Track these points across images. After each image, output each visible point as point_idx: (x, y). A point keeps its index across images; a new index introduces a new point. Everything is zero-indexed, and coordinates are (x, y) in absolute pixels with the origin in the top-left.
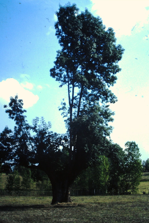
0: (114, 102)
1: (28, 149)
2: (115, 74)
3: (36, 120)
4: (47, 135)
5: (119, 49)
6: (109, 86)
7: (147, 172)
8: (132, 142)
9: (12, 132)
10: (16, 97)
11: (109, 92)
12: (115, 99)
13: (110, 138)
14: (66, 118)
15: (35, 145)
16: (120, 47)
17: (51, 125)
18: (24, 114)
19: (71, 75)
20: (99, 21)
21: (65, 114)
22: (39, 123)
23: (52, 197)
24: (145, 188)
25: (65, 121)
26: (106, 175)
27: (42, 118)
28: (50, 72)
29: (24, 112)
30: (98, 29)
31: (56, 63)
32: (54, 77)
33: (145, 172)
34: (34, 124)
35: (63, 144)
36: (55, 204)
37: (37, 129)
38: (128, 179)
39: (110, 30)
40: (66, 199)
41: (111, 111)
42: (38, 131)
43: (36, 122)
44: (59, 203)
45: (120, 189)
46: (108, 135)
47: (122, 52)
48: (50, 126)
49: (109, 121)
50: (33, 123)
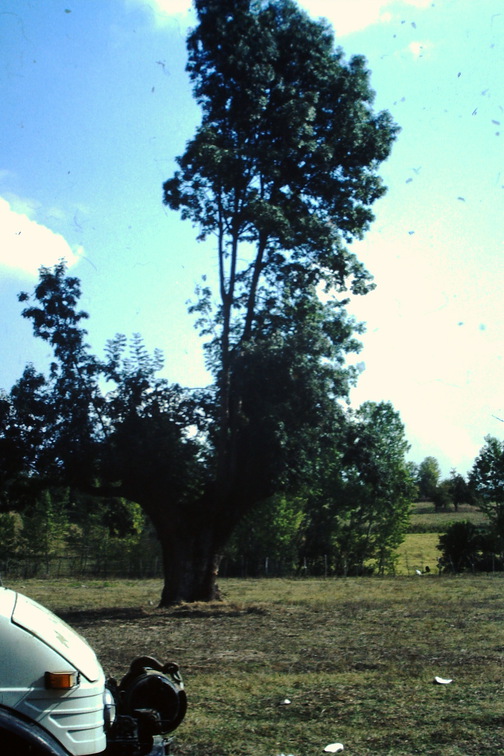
0: (366, 291)
1: (92, 435)
2: (371, 202)
3: (116, 344)
4: (149, 391)
5: (382, 127)
6: (349, 241)
7: (424, 501)
8: (382, 404)
9: (47, 384)
10: (60, 270)
11: (351, 257)
12: (367, 283)
13: (348, 402)
14: (209, 338)
15: (112, 424)
16: (387, 120)
17: (162, 361)
18: (81, 325)
19: (229, 201)
20: (323, 33)
21: (206, 326)
22: (126, 354)
23: (163, 581)
24: (420, 556)
25: (206, 346)
26: (296, 512)
27: (136, 337)
28: (163, 191)
29: (82, 320)
30: (319, 59)
31: (183, 161)
32: (175, 206)
33: (417, 501)
34: (112, 355)
35: (197, 419)
36: (174, 604)
37: (118, 370)
38: (367, 524)
39: (358, 62)
40: (206, 592)
41: (353, 321)
42: (121, 377)
43: (116, 349)
44: (184, 603)
45: (339, 557)
46: (345, 393)
47: (393, 135)
48: (159, 361)
49: (347, 349)
50: (108, 353)
